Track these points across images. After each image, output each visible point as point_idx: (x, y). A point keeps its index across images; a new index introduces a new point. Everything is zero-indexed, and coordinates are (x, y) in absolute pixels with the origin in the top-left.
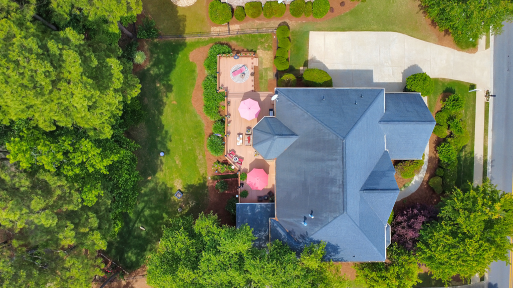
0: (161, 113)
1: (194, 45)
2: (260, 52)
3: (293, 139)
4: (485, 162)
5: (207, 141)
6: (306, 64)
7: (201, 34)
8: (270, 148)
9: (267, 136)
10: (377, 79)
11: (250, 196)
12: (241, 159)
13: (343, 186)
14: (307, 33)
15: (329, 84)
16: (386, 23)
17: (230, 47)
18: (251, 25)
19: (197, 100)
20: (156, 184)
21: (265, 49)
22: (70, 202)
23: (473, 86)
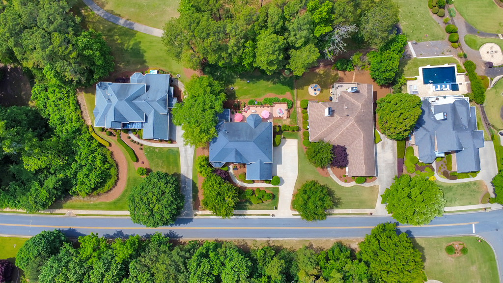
0: (264, 80)
1: (293, 94)
2: (289, 120)
3: (253, 127)
4: (244, 215)
5: (253, 99)
6: (284, 138)
7: (297, 97)
8: (250, 120)
9: (254, 118)
10: (278, 166)
11: (233, 115)
12: (246, 112)
14: (297, 139)
15: (275, 145)
16: (301, 171)
17: (291, 108)
18: (300, 116)
19: (270, 95)
20: (235, 78)
21: (290, 122)
22: (234, 55)
23: (276, 208)
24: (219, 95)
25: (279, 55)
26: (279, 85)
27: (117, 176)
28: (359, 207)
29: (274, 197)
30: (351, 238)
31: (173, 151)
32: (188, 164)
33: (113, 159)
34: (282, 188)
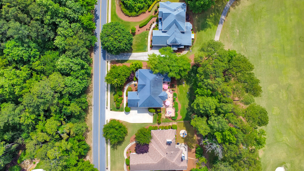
0: (189, 102)
1: (181, 120)
2: (165, 118)
3: (159, 96)
4: (107, 91)
5: (177, 96)
6: (154, 115)
7: (179, 123)
8: (164, 94)
9: (165, 96)
10: (137, 111)
11: (167, 83)
12: (169, 92)
13: (151, 86)
14: (153, 122)
15: (149, 109)
16: (134, 125)
17: (172, 119)
18: (167, 124)
19: (180, 106)
20: (190, 85)
21: (163, 118)
23: (111, 110)
24: (179, 75)
25: (203, 110)
26: (186, 112)
27: (131, 16)
28: (111, 161)
29: (118, 108)
30: (92, 156)
31: (146, 48)
32: (138, 57)
33: (141, 14)
34: (123, 113)
